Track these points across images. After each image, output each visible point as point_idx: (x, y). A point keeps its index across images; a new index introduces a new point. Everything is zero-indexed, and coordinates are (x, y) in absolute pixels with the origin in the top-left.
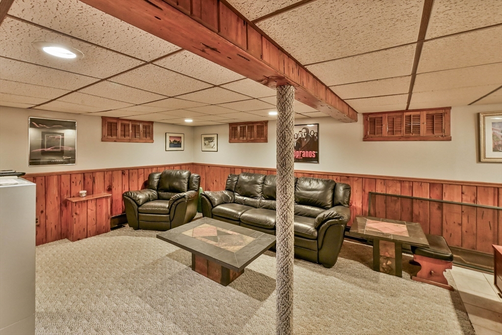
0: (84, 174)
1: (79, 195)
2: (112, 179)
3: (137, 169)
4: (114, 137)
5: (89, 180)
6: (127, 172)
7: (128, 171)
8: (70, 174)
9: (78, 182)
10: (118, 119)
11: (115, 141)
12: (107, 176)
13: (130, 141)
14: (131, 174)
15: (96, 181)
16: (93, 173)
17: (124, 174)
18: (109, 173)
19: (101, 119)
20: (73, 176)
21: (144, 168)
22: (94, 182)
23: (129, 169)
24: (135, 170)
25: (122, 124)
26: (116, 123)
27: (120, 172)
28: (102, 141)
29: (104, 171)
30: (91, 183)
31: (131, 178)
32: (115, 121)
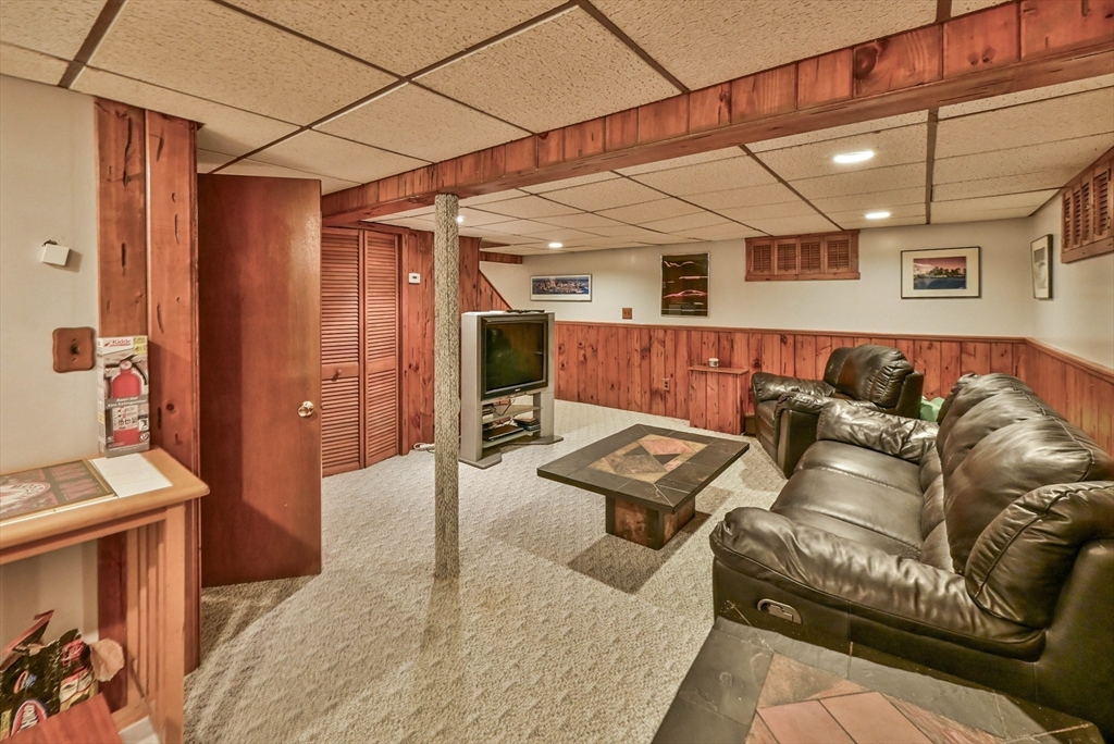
0: (718, 331)
1: (707, 364)
2: (760, 349)
3: (816, 335)
4: (766, 273)
5: (725, 343)
6: (790, 340)
7: (792, 337)
8: (701, 330)
9: (711, 345)
10: (771, 238)
11: (768, 280)
12: (753, 342)
13: (797, 278)
14: (799, 345)
15: (735, 347)
16: (731, 332)
17: (785, 343)
18: (758, 336)
19: (744, 243)
20: (705, 334)
21: (831, 335)
22: (732, 347)
23: (795, 334)
24: (809, 338)
25: (780, 247)
26: (769, 246)
27: (777, 338)
28: (746, 280)
29: (750, 333)
30: (728, 347)
31: (798, 352)
32: (767, 243)
